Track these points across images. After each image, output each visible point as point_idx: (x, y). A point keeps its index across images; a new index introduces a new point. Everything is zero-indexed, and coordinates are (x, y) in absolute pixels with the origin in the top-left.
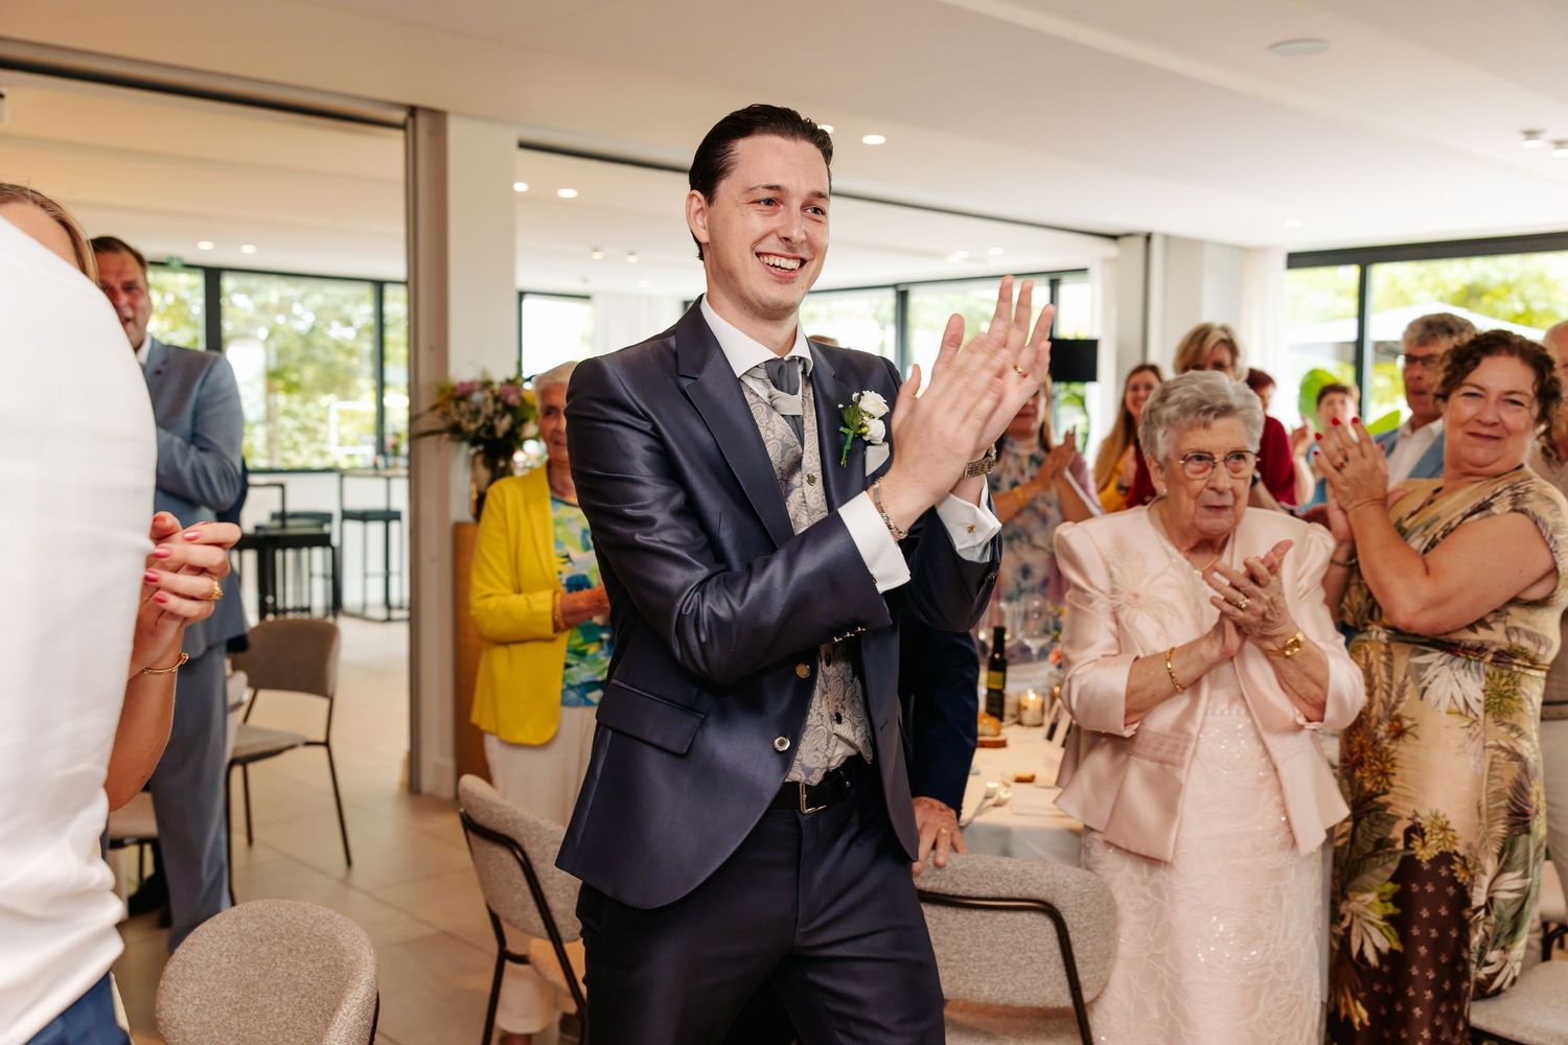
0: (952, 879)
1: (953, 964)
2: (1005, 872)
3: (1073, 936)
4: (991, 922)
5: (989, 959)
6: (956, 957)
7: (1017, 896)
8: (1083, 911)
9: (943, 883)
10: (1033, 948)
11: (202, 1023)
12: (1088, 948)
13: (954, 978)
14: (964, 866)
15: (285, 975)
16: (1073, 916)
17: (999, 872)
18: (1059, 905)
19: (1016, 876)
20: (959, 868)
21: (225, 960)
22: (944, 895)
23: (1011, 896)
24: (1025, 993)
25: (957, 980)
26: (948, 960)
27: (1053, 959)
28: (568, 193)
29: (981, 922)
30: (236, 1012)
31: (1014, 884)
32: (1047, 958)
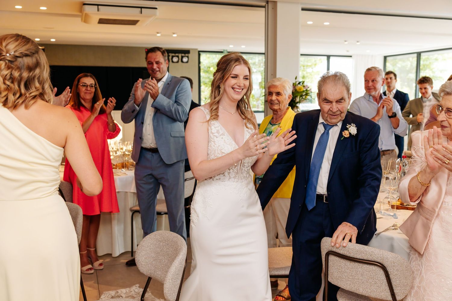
0: (348, 251)
1: (350, 279)
2: (366, 251)
3: (391, 276)
4: (362, 267)
5: (361, 280)
6: (351, 277)
7: (370, 260)
8: (395, 268)
9: (346, 252)
10: (376, 278)
11: (146, 262)
12: (398, 281)
13: (351, 284)
14: (352, 247)
15: (166, 251)
16: (391, 270)
17: (363, 251)
18: (386, 264)
19: (369, 253)
20: (350, 247)
21: (152, 246)
22: (346, 256)
23: (368, 259)
24: (374, 293)
25: (352, 285)
26: (348, 278)
27: (384, 283)
28: (327, 24)
29: (358, 267)
30: (154, 260)
31: (369, 255)
32: (382, 283)
